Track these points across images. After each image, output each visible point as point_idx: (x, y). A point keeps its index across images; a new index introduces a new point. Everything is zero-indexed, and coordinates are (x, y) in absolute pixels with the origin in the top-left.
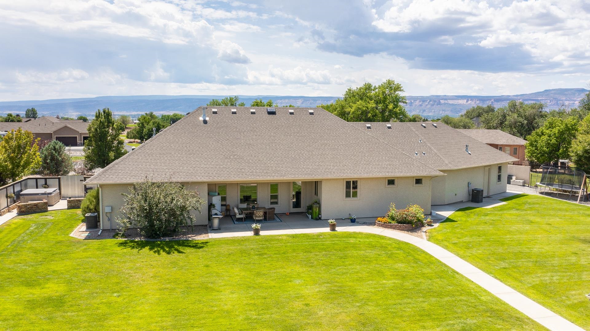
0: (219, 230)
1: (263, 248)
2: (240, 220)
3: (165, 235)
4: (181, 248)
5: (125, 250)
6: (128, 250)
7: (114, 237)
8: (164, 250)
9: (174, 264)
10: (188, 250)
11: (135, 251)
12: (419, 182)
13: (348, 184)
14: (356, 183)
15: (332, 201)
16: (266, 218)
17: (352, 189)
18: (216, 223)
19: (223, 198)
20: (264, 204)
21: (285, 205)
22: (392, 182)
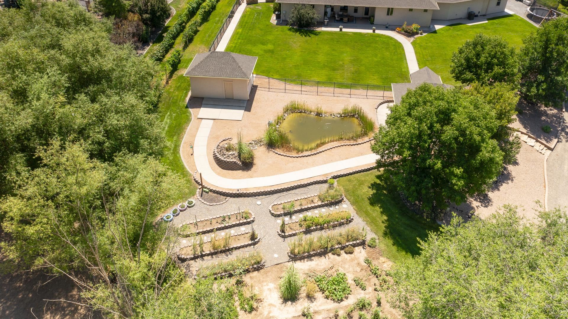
0: (327, 26)
1: (340, 38)
2: (337, 20)
3: (305, 27)
4: (310, 34)
5: (290, 33)
6: (291, 33)
7: (287, 25)
8: (304, 35)
9: (307, 41)
10: (312, 36)
11: (294, 33)
12: (426, 11)
13: (389, 9)
14: (392, 9)
15: (380, 16)
16: (349, 21)
17: (390, 11)
18: (326, 23)
19: (332, 8)
20: (351, 12)
21: (361, 13)
22: (411, 10)
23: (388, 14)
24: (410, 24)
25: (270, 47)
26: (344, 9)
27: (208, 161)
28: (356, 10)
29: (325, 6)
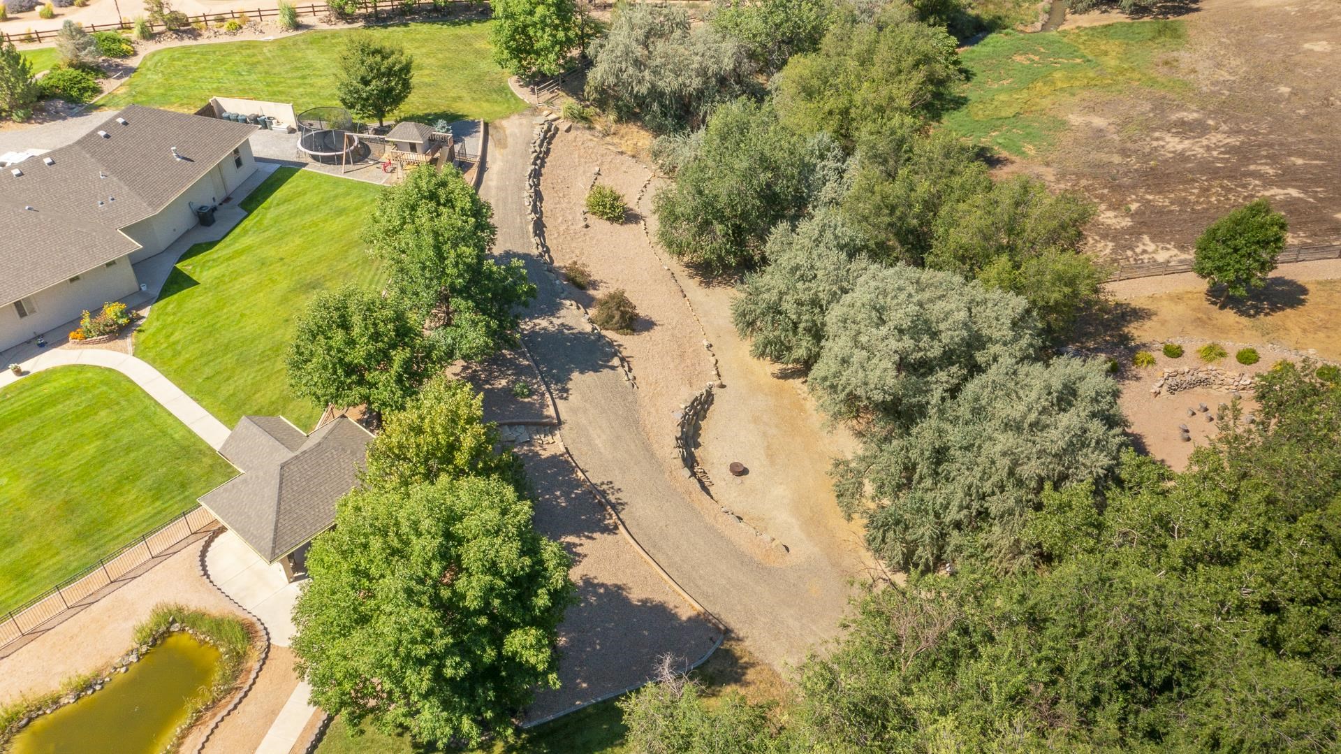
12: (111, 265)
14: (26, 300)
17: (25, 306)
22: (75, 280)
23: (21, 316)
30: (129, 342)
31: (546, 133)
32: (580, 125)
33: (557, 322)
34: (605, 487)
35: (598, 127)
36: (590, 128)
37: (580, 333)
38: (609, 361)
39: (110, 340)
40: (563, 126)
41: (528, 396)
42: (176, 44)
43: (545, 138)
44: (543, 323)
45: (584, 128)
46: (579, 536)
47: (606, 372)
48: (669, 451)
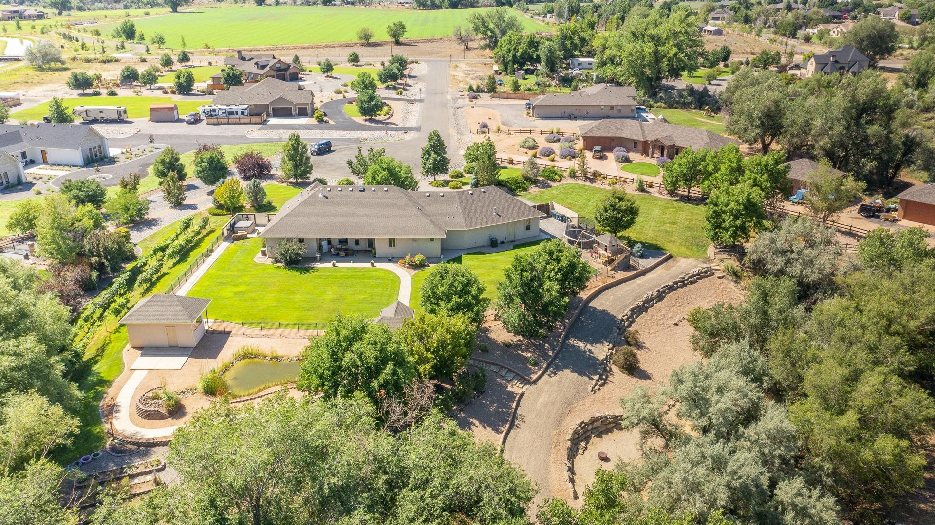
0: (319, 262)
2: (332, 255)
3: (293, 264)
12: (432, 240)
13: (390, 240)
14: (394, 240)
15: (381, 248)
16: (347, 255)
17: (392, 242)
18: (318, 258)
19: (329, 242)
20: (351, 245)
21: (363, 246)
22: (415, 240)
23: (390, 246)
24: (413, 256)
25: (243, 288)
26: (344, 242)
27: (128, 413)
28: (357, 242)
29: (321, 239)
30: (414, 272)
31: (702, 273)
32: (730, 278)
33: (589, 347)
34: (519, 417)
35: (742, 283)
36: (736, 282)
37: (594, 357)
38: (592, 374)
39: (410, 268)
40: (718, 274)
41: (533, 365)
42: (583, 183)
43: (698, 275)
44: (582, 345)
45: (732, 280)
46: (480, 423)
47: (586, 379)
48: (572, 424)
